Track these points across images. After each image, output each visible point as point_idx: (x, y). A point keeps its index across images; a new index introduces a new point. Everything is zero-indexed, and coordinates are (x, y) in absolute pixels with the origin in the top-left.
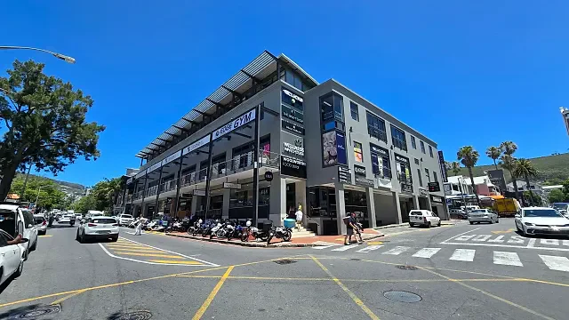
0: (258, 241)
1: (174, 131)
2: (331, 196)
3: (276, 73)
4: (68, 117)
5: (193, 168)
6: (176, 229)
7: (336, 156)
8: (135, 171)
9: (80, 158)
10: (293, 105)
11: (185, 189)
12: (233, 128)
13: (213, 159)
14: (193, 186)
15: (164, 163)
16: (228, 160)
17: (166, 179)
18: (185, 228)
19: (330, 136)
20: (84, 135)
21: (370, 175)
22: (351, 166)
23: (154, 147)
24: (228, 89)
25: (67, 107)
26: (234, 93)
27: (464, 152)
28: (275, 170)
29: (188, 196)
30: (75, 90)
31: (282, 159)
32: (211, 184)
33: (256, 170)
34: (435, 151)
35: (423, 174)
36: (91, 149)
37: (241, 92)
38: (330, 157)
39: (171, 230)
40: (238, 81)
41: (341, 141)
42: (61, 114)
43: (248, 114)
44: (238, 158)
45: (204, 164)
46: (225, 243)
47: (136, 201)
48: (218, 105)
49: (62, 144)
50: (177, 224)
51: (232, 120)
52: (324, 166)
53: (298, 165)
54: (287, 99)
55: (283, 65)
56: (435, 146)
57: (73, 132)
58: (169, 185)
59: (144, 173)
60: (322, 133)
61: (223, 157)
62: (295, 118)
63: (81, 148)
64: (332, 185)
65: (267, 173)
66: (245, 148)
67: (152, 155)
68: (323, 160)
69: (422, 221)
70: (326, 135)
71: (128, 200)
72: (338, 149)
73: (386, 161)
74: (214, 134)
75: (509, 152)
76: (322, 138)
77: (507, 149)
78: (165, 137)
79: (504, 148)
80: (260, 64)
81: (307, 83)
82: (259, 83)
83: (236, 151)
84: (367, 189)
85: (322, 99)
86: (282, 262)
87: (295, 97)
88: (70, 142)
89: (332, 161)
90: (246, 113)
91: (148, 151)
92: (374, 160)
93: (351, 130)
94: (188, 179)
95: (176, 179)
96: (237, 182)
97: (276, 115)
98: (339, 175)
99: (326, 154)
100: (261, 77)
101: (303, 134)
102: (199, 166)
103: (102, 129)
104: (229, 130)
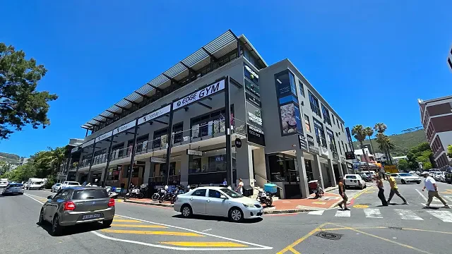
1: (124, 103)
3: (236, 51)
4: (18, 84)
5: (146, 137)
6: (134, 195)
7: (296, 126)
8: (79, 141)
9: (28, 126)
10: (252, 80)
11: (138, 157)
12: (197, 98)
13: (173, 129)
14: (150, 154)
15: (116, 132)
16: (186, 129)
17: (115, 148)
18: (147, 194)
19: (288, 108)
20: (35, 103)
21: (316, 144)
22: (305, 136)
23: (100, 118)
24: (186, 66)
25: (19, 73)
26: (191, 70)
27: (357, 129)
28: (243, 137)
29: (141, 163)
30: (27, 59)
31: (248, 127)
32: (173, 150)
34: (344, 128)
35: (341, 143)
36: (41, 117)
37: (196, 69)
38: (290, 127)
39: (128, 197)
40: (196, 58)
41: (296, 113)
42: (11, 80)
43: (216, 85)
44: (197, 128)
45: (158, 133)
47: (81, 169)
48: (172, 80)
49: (9, 110)
50: (136, 191)
52: (283, 135)
53: (258, 133)
54: (248, 74)
55: (242, 46)
56: (343, 123)
57: (22, 100)
58: (117, 154)
59: (92, 142)
60: (279, 105)
61: (180, 126)
62: (254, 92)
63: (29, 116)
64: (292, 153)
65: (238, 140)
66: (205, 118)
67: (97, 128)
68: (282, 129)
69: (357, 184)
70: (283, 107)
71: (72, 167)
72: (297, 120)
73: (323, 134)
74: (175, 104)
75: (381, 131)
76: (280, 110)
77: (380, 128)
78: (114, 109)
79: (378, 128)
81: (259, 64)
82: (216, 61)
83: (194, 121)
84: (316, 157)
85: (277, 76)
87: (253, 73)
88: (18, 109)
89: (291, 130)
91: (94, 122)
92: (317, 131)
93: (302, 104)
94: (140, 147)
95: (125, 148)
96: (199, 149)
97: (240, 87)
98: (300, 143)
99: (284, 124)
100: (218, 56)
101: (261, 106)
102: (151, 136)
103: (54, 98)
104: (193, 100)
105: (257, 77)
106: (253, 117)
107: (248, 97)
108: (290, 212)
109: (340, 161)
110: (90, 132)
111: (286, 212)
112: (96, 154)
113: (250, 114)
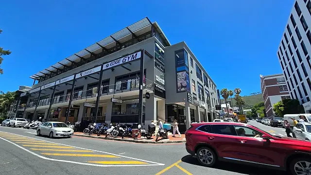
0: (144, 139)
1: (66, 62)
3: (150, 32)
5: (81, 88)
7: (186, 86)
8: (28, 88)
10: (160, 53)
11: (75, 102)
12: (121, 63)
13: (102, 83)
14: (83, 100)
15: (58, 82)
16: (112, 84)
17: (57, 94)
19: (182, 74)
21: (198, 99)
22: (192, 93)
23: (46, 72)
24: (114, 39)
26: (117, 42)
27: (224, 91)
28: (151, 92)
29: (77, 107)
31: (155, 85)
32: (101, 98)
33: (141, 91)
34: (216, 90)
35: (213, 100)
37: (122, 42)
38: (182, 87)
40: (122, 34)
41: (187, 78)
43: (134, 54)
44: (119, 83)
45: (91, 86)
46: (119, 140)
47: (28, 109)
48: (104, 48)
51: (121, 58)
52: (178, 92)
53: (161, 90)
54: (157, 49)
58: (58, 100)
59: (38, 89)
60: (177, 72)
61: (107, 82)
62: (160, 62)
64: (182, 104)
65: (148, 93)
66: (126, 77)
68: (177, 88)
70: (180, 74)
71: (21, 107)
72: (187, 82)
73: (203, 91)
74: (105, 65)
75: (238, 93)
76: (177, 75)
77: (237, 92)
79: (236, 91)
80: (140, 25)
81: (165, 43)
82: (136, 38)
83: (118, 79)
84: (197, 107)
85: (176, 52)
87: (161, 49)
89: (183, 89)
91: (41, 75)
92: (199, 91)
93: (191, 72)
94: (76, 95)
95: (65, 95)
96: (120, 98)
97: (151, 57)
98: (188, 97)
99: (179, 85)
100: (137, 35)
101: (164, 72)
102: (85, 87)
103: (8, 53)
104: (118, 64)
105: (163, 52)
106: (159, 79)
107: (156, 65)
108: (178, 142)
109: (212, 111)
110: (37, 82)
111: (176, 142)
112: (41, 98)
113: (157, 76)
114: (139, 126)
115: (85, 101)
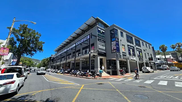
0: (91, 77)
1: (64, 43)
2: (114, 62)
3: (95, 23)
4: (34, 40)
5: (70, 54)
6: (66, 73)
7: (116, 49)
8: (53, 55)
9: (38, 52)
10: (101, 33)
11: (68, 61)
13: (76, 51)
15: (62, 53)
16: (81, 51)
17: (63, 58)
18: (68, 73)
19: (114, 43)
20: (39, 45)
21: (128, 55)
22: (121, 52)
23: (58, 48)
24: (81, 29)
25: (34, 37)
26: (83, 30)
27: (162, 47)
28: (96, 54)
29: (69, 63)
30: (36, 32)
31: (98, 51)
32: (76, 59)
33: (90, 54)
34: (151, 47)
35: (147, 54)
36: (41, 49)
37: (85, 30)
38: (114, 50)
39: (64, 73)
40: (83, 27)
41: (118, 44)
44: (84, 51)
45: (74, 53)
46: (81, 77)
47: (54, 64)
48: (78, 34)
49: (33, 48)
50: (66, 71)
51: (82, 39)
52: (112, 53)
53: (103, 52)
54: (99, 31)
55: (98, 21)
56: (151, 45)
57: (36, 44)
58: (63, 60)
59: (56, 56)
60: (111, 42)
61: (79, 50)
62: (102, 37)
63: (38, 49)
66: (86, 47)
67: (58, 50)
68: (112, 51)
70: (112, 43)
71: (52, 64)
72: (117, 47)
73: (133, 51)
74: (77, 43)
75: (179, 46)
76: (111, 44)
77: (179, 45)
78: (62, 45)
79: (177, 45)
80: (91, 21)
82: (90, 27)
83: (83, 49)
84: (127, 60)
85: (111, 31)
86: (99, 84)
87: (102, 30)
88: (35, 47)
89: (115, 51)
90: (86, 37)
91: (57, 49)
92: (129, 50)
93: (121, 41)
94: (69, 58)
95: (65, 57)
96: (84, 58)
97: (96, 36)
99: (113, 49)
100: (91, 25)
102: (72, 54)
103: (44, 43)
104: (81, 42)
107: (99, 40)
110: (56, 52)
112: (58, 60)
114: (88, 71)
115: (71, 60)
